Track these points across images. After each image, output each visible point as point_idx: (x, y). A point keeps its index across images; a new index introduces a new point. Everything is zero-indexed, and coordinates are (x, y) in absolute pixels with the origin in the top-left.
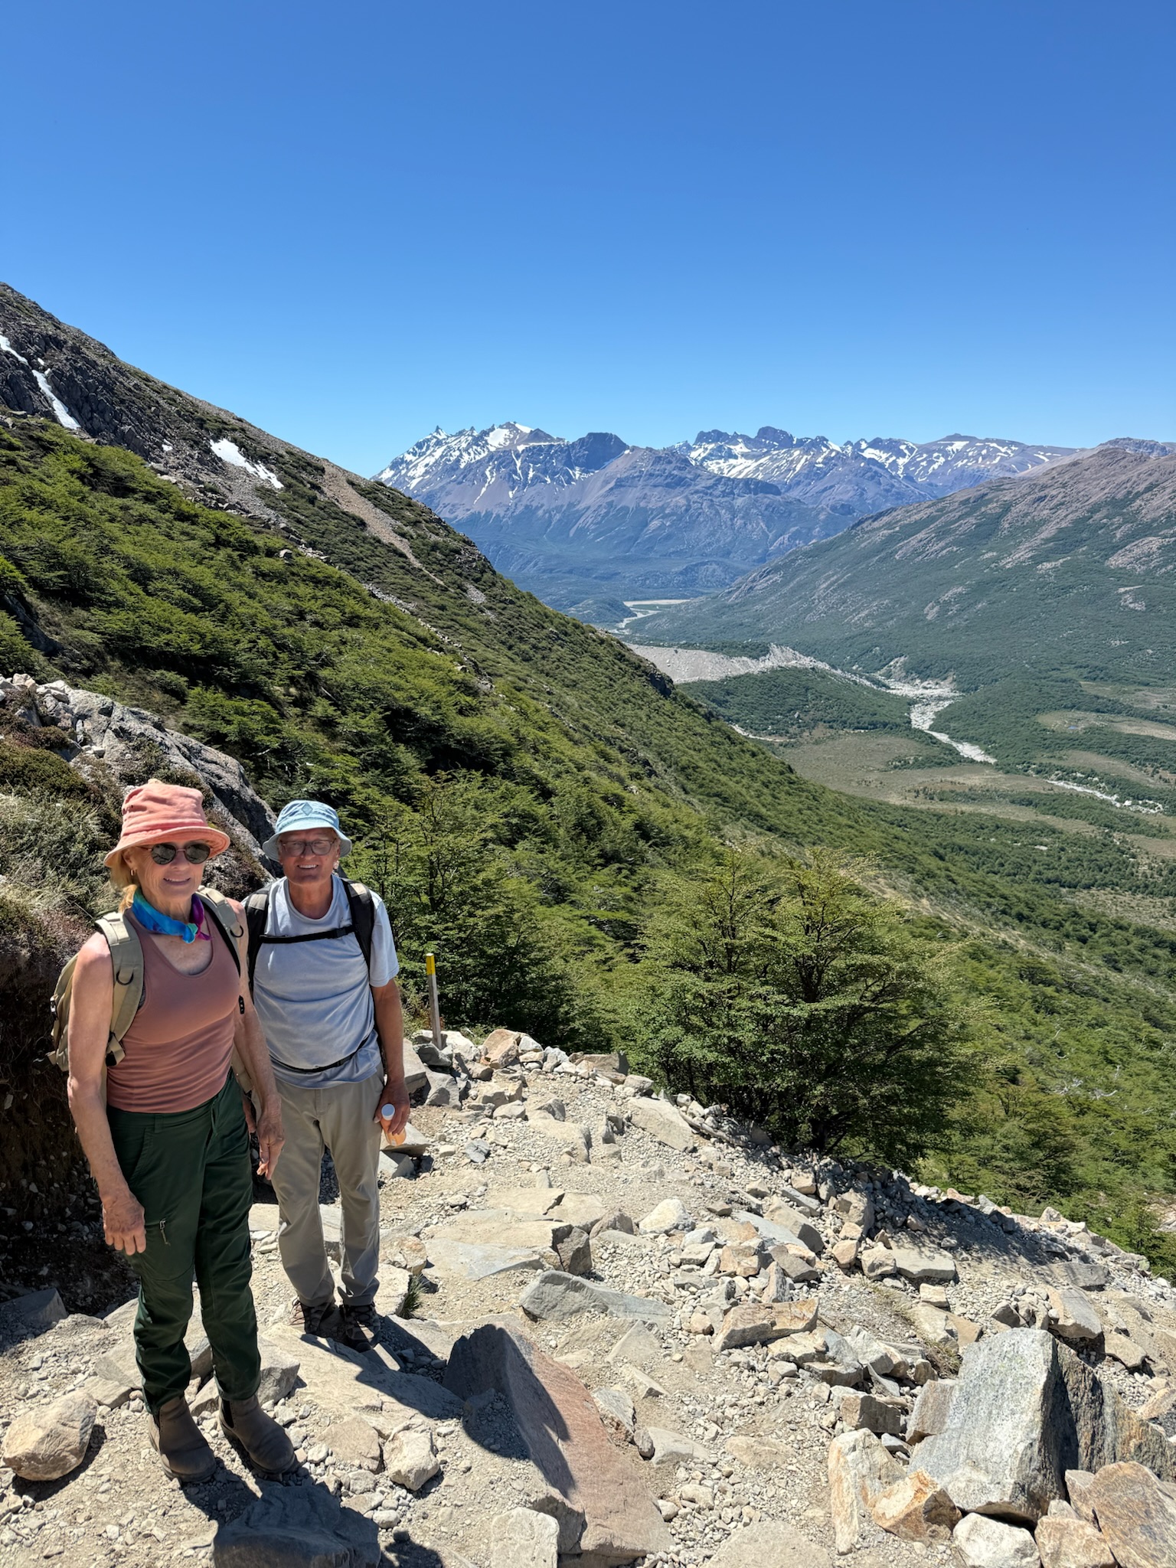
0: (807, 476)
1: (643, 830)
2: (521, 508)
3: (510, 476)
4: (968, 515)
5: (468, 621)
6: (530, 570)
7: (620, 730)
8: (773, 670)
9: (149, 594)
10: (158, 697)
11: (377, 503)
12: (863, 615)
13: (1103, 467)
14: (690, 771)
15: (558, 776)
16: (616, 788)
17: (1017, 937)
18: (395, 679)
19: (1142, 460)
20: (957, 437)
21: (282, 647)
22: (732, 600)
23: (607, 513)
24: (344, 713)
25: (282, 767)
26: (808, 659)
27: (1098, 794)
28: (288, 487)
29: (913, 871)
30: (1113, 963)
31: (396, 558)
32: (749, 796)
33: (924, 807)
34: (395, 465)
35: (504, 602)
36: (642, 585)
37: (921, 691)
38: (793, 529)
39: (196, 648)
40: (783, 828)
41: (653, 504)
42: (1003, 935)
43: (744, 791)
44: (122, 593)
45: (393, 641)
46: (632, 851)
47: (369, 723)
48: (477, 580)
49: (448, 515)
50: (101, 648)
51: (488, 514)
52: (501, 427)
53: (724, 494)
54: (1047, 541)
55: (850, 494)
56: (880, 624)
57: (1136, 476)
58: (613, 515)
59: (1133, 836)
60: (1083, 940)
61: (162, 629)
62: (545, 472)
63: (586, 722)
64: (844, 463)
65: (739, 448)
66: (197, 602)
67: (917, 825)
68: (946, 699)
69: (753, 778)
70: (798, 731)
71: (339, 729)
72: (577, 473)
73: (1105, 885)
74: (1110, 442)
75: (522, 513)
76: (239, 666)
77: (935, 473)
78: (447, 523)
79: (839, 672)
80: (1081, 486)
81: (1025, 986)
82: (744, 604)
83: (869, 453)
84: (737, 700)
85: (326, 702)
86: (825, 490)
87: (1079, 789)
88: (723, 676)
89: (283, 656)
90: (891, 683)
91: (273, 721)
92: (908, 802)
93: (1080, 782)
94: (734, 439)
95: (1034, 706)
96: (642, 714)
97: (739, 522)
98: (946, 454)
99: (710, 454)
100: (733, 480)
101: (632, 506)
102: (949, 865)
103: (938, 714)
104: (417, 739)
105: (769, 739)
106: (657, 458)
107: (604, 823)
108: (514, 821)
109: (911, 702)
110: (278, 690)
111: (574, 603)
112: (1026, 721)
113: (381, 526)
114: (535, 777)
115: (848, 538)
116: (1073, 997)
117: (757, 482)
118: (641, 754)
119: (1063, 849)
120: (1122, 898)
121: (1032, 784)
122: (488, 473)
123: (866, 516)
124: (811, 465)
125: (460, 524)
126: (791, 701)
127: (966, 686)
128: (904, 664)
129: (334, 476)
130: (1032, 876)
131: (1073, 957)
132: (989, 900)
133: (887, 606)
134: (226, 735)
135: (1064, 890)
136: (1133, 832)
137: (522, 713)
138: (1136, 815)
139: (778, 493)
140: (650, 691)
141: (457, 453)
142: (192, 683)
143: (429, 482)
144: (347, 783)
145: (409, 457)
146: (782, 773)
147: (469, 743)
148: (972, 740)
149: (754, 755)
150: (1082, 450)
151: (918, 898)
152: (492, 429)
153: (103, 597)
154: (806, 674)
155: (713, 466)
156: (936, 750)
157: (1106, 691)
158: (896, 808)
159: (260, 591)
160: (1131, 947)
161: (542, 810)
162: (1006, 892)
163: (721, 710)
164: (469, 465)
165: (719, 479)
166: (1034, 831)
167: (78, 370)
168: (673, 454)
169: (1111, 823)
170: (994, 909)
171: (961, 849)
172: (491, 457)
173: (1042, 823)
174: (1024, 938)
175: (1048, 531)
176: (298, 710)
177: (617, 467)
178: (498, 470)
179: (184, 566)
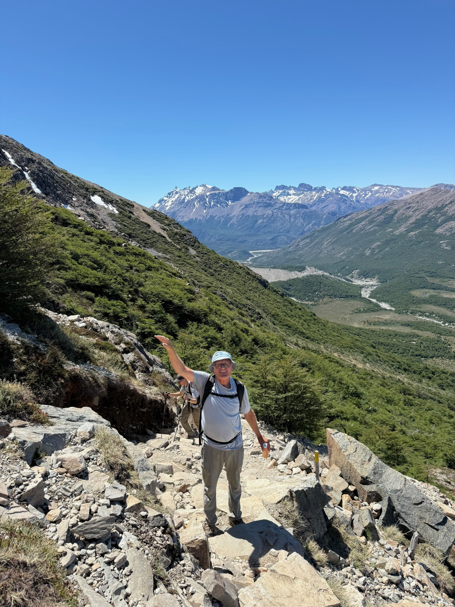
0: (318, 201)
1: (256, 341)
2: (208, 217)
3: (204, 204)
4: (381, 215)
5: (190, 261)
6: (212, 240)
7: (249, 302)
8: (307, 276)
9: (80, 264)
10: (85, 301)
11: (154, 218)
12: (341, 254)
13: (432, 195)
14: (276, 316)
15: (224, 322)
16: (246, 326)
17: (403, 378)
18: (165, 290)
19: (447, 192)
20: (376, 185)
21: (125, 280)
22: (291, 249)
23: (242, 218)
24: (148, 303)
25: (128, 324)
26: (321, 272)
27: (435, 321)
28: (121, 213)
29: (363, 353)
30: (441, 387)
31: (162, 238)
32: (299, 326)
33: (367, 328)
34: (160, 202)
35: (203, 253)
36: (256, 245)
37: (365, 283)
38: (314, 222)
39: (97, 283)
40: (312, 337)
41: (259, 213)
42: (398, 377)
43: (297, 324)
44: (71, 264)
45: (164, 276)
46: (252, 349)
47: (157, 307)
48: (192, 246)
49: (181, 220)
50: (65, 285)
51: (196, 219)
52: (200, 186)
53: (286, 209)
54: (412, 224)
55: (335, 208)
56: (348, 257)
57: (446, 198)
58: (244, 218)
59: (449, 337)
60: (430, 378)
61: (85, 277)
62: (217, 203)
63: (235, 299)
64: (332, 196)
65: (292, 192)
66: (96, 266)
67: (365, 335)
68: (375, 286)
69: (300, 318)
70: (317, 299)
71: (147, 309)
72: (230, 203)
73: (439, 356)
74: (435, 185)
75: (209, 218)
76: (112, 288)
77: (367, 199)
78: (181, 224)
79: (333, 276)
80: (424, 202)
81: (402, 396)
82: (295, 251)
83: (342, 192)
84: (293, 288)
85: (142, 299)
86: (325, 206)
87: (428, 319)
88: (288, 279)
89: (126, 283)
90: (353, 280)
91: (125, 308)
92: (361, 326)
93: (428, 317)
94: (290, 188)
95: (409, 287)
96: (257, 295)
97: (292, 220)
98: (371, 192)
99: (281, 194)
100: (290, 204)
101: (251, 215)
102: (377, 350)
103: (372, 292)
104: (174, 311)
105: (307, 303)
106: (261, 196)
107: (242, 339)
108: (209, 340)
109: (361, 287)
110: (125, 296)
111: (230, 252)
112: (406, 293)
113: (156, 226)
114: (216, 323)
115: (335, 225)
116: (420, 400)
117: (299, 204)
118: (257, 311)
119: (422, 343)
120: (445, 361)
121: (409, 318)
122: (196, 204)
123: (341, 216)
124: (320, 197)
125: (185, 223)
126: (315, 288)
127: (383, 281)
128: (358, 272)
129: (138, 208)
130: (410, 354)
131: (426, 385)
132: (393, 363)
133: (351, 251)
134: (109, 314)
135: (423, 359)
136: (449, 336)
137: (211, 300)
138: (450, 329)
139: (307, 208)
140: (260, 286)
141: (184, 196)
142: (96, 296)
143: (173, 208)
144: (151, 329)
145: (165, 198)
146: (311, 316)
147: (192, 312)
148: (386, 301)
149: (300, 309)
150: (425, 188)
151: (365, 363)
152: (197, 187)
153: (64, 266)
154: (320, 277)
155: (282, 199)
156: (372, 305)
157: (437, 281)
158: (356, 328)
159: (116, 260)
160: (448, 380)
161: (218, 335)
162: (400, 360)
163: (288, 292)
164: (188, 201)
165: (284, 204)
166: (410, 336)
167: (40, 171)
168: (266, 195)
169: (440, 332)
170: (394, 367)
171: (382, 344)
172: (197, 197)
173: (413, 333)
174: (407, 378)
175: (412, 220)
176: (132, 303)
177: (245, 200)
178: (200, 202)
179: (90, 252)
